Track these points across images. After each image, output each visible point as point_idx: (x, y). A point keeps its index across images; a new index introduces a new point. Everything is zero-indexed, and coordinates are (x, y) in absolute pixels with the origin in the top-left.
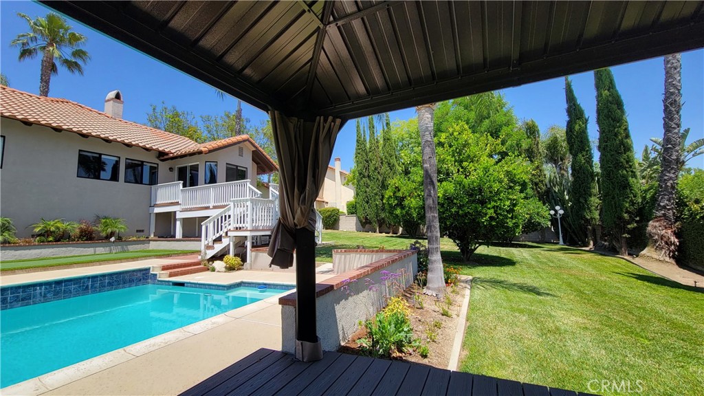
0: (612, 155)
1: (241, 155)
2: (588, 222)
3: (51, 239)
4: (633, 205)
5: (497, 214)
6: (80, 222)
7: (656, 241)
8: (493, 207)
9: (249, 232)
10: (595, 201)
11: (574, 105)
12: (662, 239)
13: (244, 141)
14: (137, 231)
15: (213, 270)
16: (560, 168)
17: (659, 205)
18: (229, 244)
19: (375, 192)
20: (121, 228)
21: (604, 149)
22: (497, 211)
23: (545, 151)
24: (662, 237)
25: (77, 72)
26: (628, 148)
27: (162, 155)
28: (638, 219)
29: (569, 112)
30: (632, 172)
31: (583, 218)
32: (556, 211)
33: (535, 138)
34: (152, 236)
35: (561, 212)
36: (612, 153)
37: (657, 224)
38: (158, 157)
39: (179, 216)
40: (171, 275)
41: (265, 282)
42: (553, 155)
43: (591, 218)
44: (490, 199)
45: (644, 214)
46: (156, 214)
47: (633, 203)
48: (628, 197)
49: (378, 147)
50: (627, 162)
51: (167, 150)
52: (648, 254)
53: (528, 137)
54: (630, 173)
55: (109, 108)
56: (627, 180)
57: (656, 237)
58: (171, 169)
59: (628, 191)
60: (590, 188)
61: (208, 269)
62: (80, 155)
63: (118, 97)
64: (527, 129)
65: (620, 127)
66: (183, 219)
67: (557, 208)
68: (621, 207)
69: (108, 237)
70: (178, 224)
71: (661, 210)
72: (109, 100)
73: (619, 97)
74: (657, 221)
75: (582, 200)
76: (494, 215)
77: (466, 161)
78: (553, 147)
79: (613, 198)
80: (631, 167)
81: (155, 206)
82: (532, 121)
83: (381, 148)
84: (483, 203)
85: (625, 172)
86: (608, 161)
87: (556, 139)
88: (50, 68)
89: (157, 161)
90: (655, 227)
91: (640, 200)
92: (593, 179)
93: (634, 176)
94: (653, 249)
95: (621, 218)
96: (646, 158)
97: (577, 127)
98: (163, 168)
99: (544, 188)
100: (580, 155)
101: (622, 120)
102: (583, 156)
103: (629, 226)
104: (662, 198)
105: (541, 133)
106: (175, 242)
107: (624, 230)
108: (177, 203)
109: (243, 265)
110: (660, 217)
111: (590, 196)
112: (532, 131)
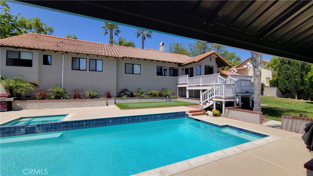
1: (211, 61)
3: (152, 96)
6: (158, 91)
9: (224, 100)
13: (213, 54)
14: (173, 94)
15: (208, 115)
18: (213, 104)
20: (169, 93)
25: (150, 37)
27: (180, 64)
34: (178, 96)
38: (178, 65)
39: (188, 89)
40: (193, 115)
41: (241, 128)
46: (179, 87)
51: (181, 62)
55: (161, 48)
58: (183, 70)
61: (205, 114)
62: (157, 68)
63: (163, 44)
66: (189, 90)
69: (166, 96)
70: (187, 92)
72: (161, 46)
81: (178, 84)
88: (144, 38)
89: (178, 67)
98: (180, 69)
106: (187, 99)
108: (186, 84)
109: (221, 114)
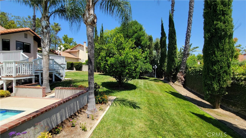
0: (171, 50)
2: (163, 71)
4: (175, 67)
5: (129, 72)
7: (179, 79)
8: (128, 69)
9: (14, 78)
10: (166, 64)
11: (163, 32)
12: (180, 79)
13: (27, 31)
16: (158, 52)
17: (181, 68)
19: (96, 57)
21: (169, 48)
22: (129, 70)
23: (154, 46)
24: (180, 78)
26: (175, 48)
28: (175, 71)
29: (162, 34)
30: (176, 56)
31: (162, 70)
32: (155, 67)
33: (151, 42)
35: (156, 67)
36: (171, 49)
37: (180, 74)
42: (156, 48)
43: (164, 70)
44: (127, 66)
45: (177, 70)
47: (175, 66)
48: (174, 64)
49: (98, 39)
50: (175, 53)
52: (176, 83)
53: (149, 41)
54: (175, 57)
56: (174, 59)
57: (179, 78)
59: (174, 62)
60: (165, 60)
64: (149, 38)
65: (174, 41)
67: (156, 66)
68: (171, 67)
71: (181, 70)
73: (175, 31)
74: (180, 73)
75: (162, 63)
76: (128, 72)
77: (121, 50)
78: (156, 45)
79: (170, 64)
80: (175, 54)
82: (151, 36)
83: (99, 40)
84: (125, 67)
85: (174, 56)
86: (170, 52)
87: (158, 42)
90: (179, 75)
91: (177, 65)
92: (166, 57)
93: (176, 58)
94: (178, 82)
95: (171, 71)
96: (181, 51)
97: (163, 39)
99: (152, 59)
100: (163, 49)
101: (175, 39)
102: (164, 49)
103: (173, 73)
104: (182, 66)
105: (153, 40)
107: (171, 74)
110: (181, 72)
111: (165, 62)
112: (150, 39)
